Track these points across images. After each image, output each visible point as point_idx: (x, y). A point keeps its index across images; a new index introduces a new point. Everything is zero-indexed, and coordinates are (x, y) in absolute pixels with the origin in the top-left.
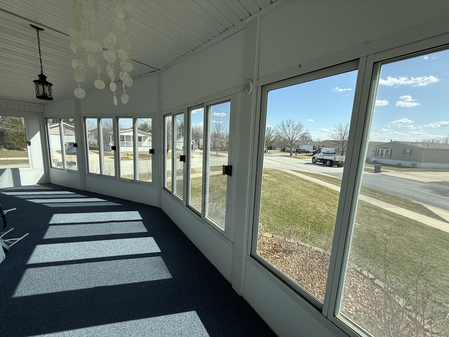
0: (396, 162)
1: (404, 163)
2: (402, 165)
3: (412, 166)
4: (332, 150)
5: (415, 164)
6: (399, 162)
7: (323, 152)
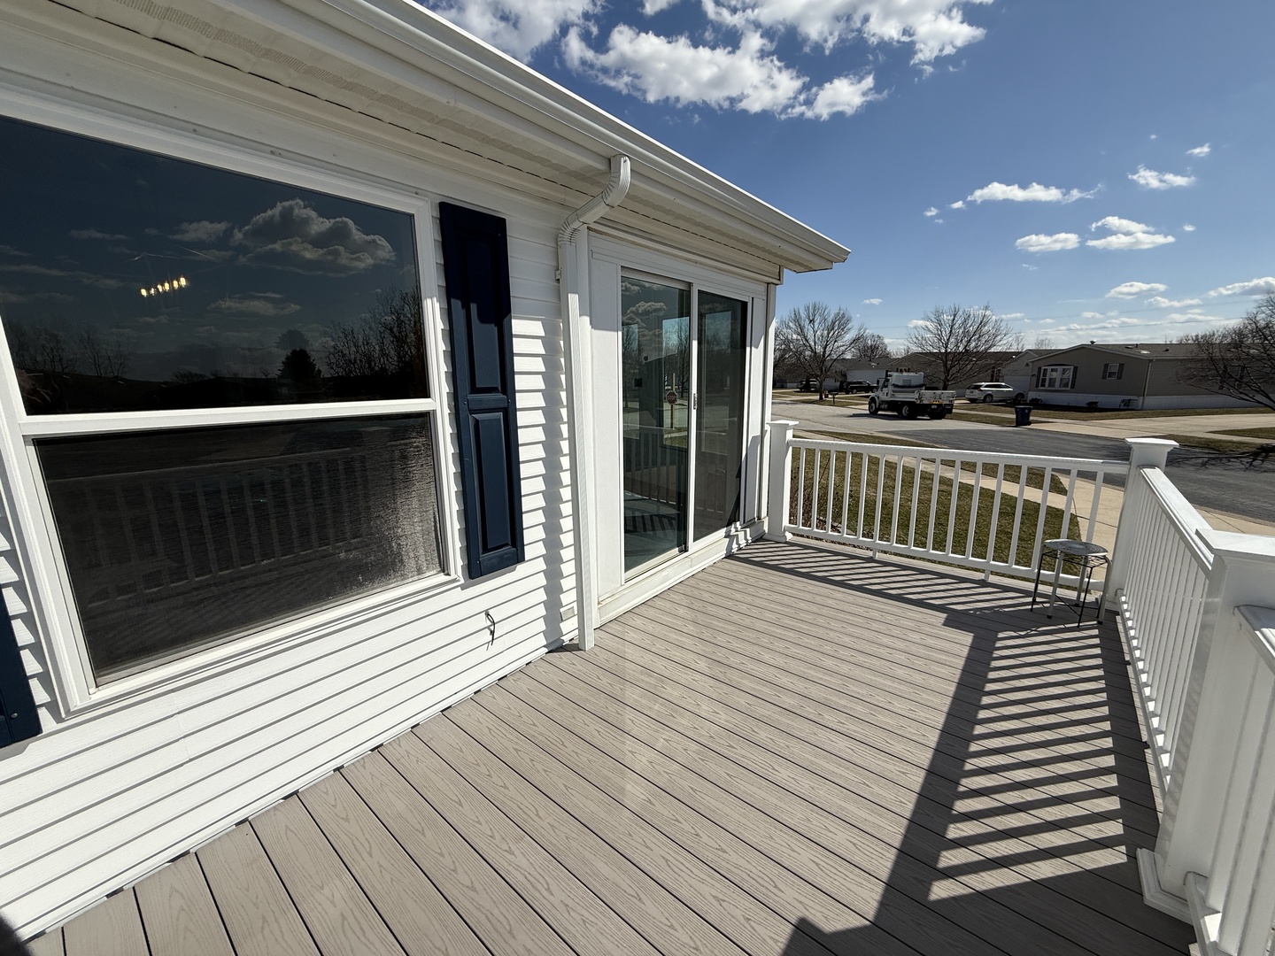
0: (1083, 399)
1: (1102, 399)
2: (1099, 406)
3: (1122, 407)
4: (916, 377)
5: (1129, 400)
6: (1092, 398)
7: (894, 385)
